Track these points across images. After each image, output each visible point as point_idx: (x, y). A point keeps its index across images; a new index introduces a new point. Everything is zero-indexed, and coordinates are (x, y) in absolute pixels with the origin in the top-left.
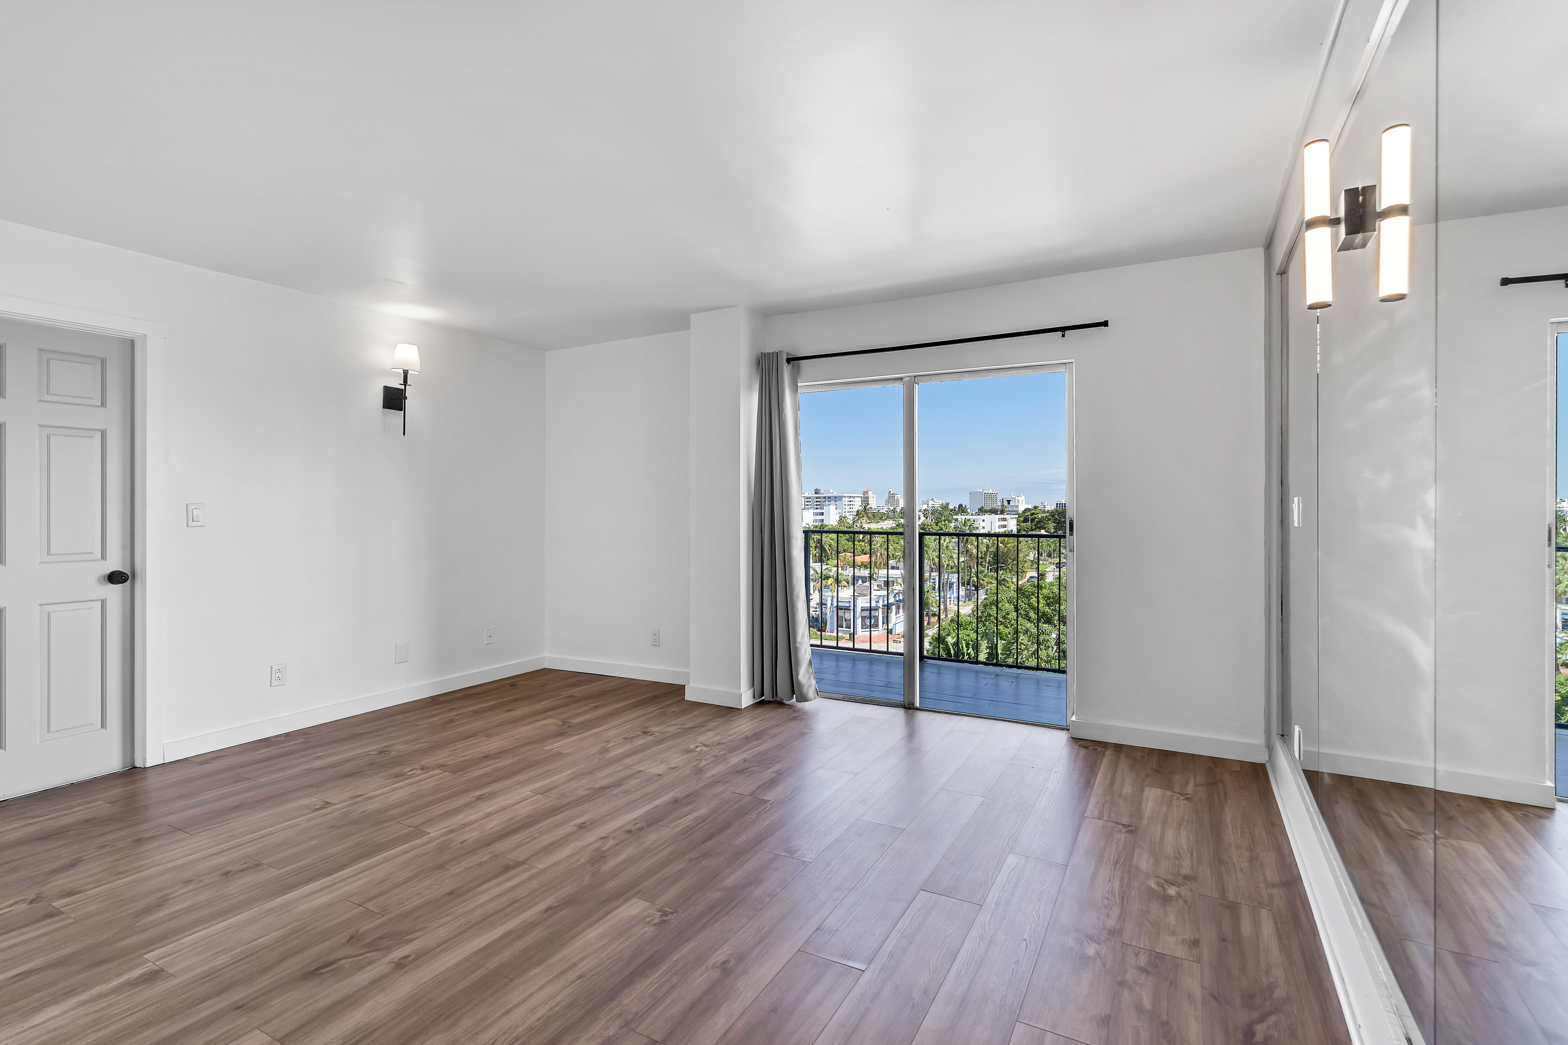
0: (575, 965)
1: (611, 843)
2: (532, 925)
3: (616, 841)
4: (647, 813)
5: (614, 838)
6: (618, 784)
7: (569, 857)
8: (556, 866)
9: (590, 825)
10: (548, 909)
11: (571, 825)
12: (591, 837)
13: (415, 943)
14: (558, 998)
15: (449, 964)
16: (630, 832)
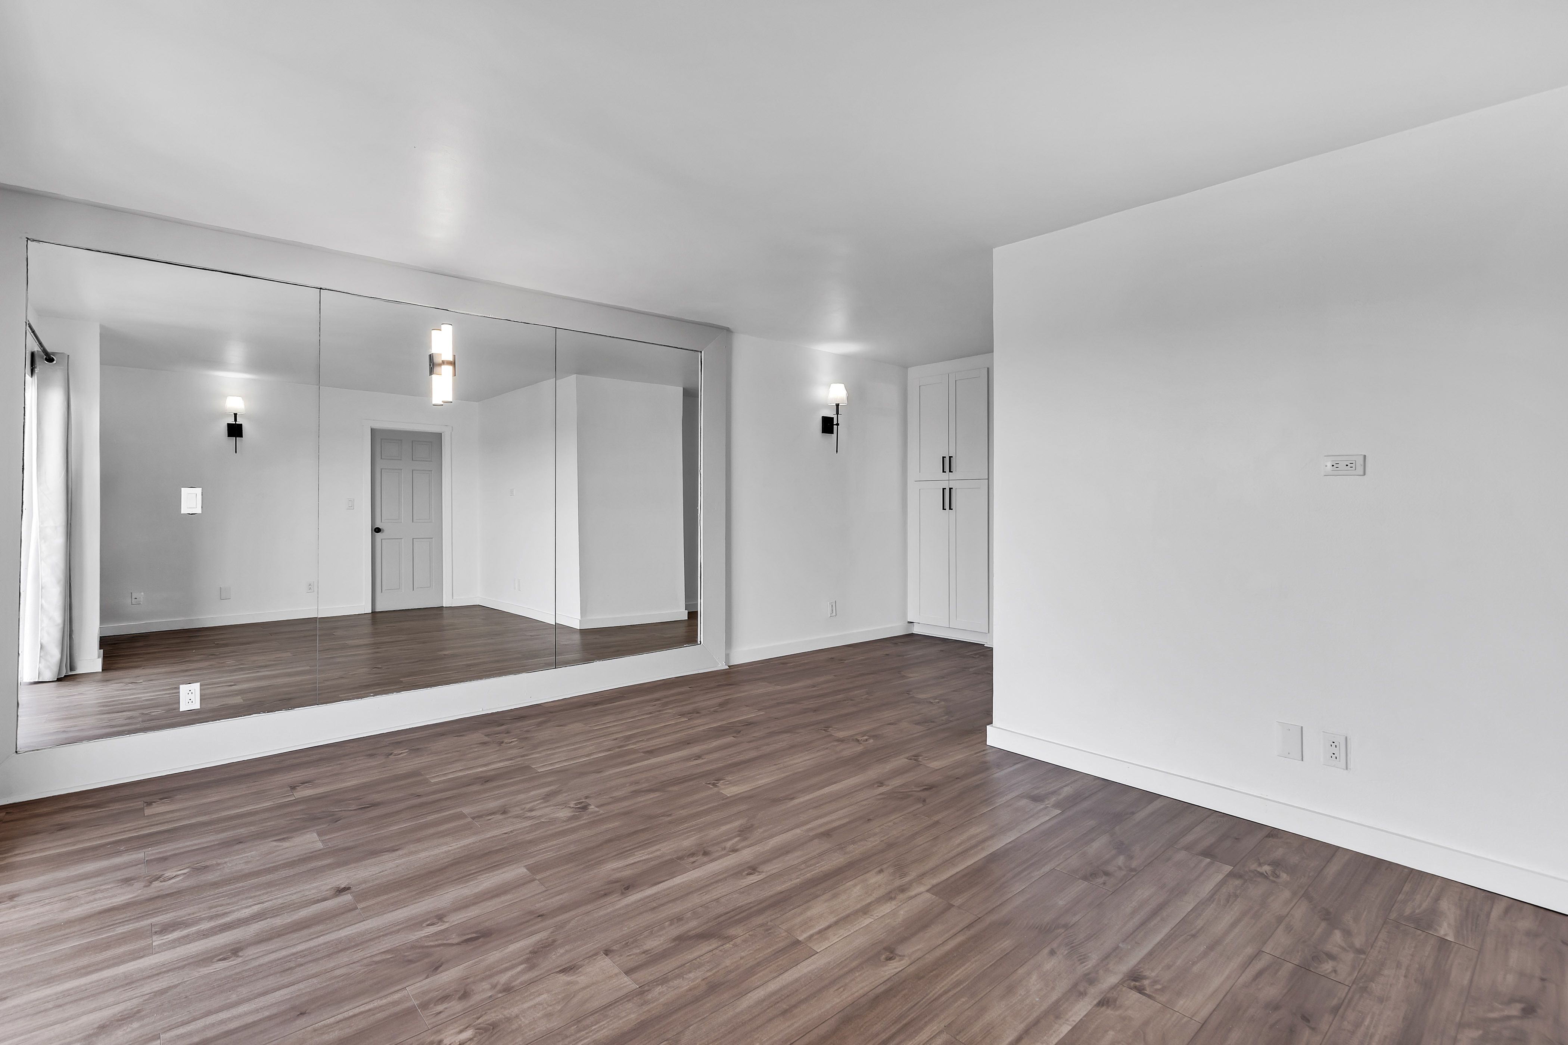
0: (778, 769)
1: (729, 844)
2: (804, 791)
3: (723, 845)
4: (672, 875)
5: (724, 849)
6: (683, 941)
7: (771, 837)
8: (785, 829)
9: (743, 870)
10: (793, 799)
11: (764, 874)
12: (747, 855)
13: (878, 793)
14: (788, 759)
15: (852, 779)
16: (705, 854)
